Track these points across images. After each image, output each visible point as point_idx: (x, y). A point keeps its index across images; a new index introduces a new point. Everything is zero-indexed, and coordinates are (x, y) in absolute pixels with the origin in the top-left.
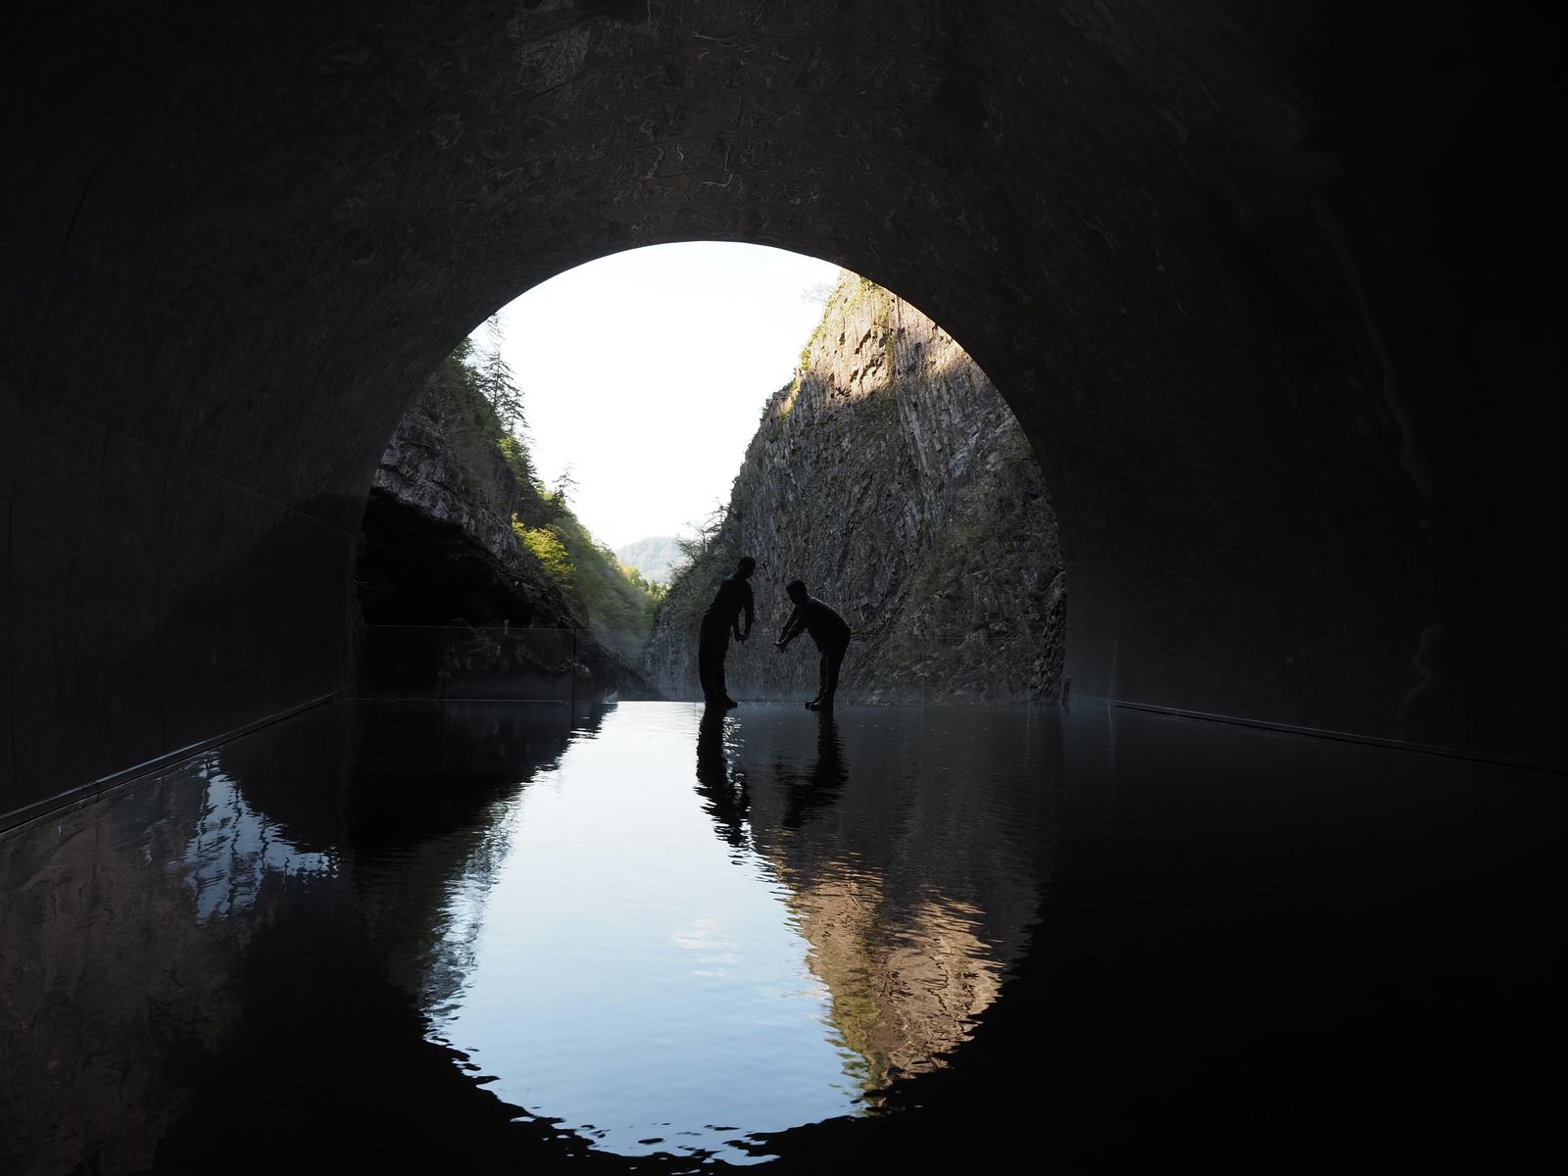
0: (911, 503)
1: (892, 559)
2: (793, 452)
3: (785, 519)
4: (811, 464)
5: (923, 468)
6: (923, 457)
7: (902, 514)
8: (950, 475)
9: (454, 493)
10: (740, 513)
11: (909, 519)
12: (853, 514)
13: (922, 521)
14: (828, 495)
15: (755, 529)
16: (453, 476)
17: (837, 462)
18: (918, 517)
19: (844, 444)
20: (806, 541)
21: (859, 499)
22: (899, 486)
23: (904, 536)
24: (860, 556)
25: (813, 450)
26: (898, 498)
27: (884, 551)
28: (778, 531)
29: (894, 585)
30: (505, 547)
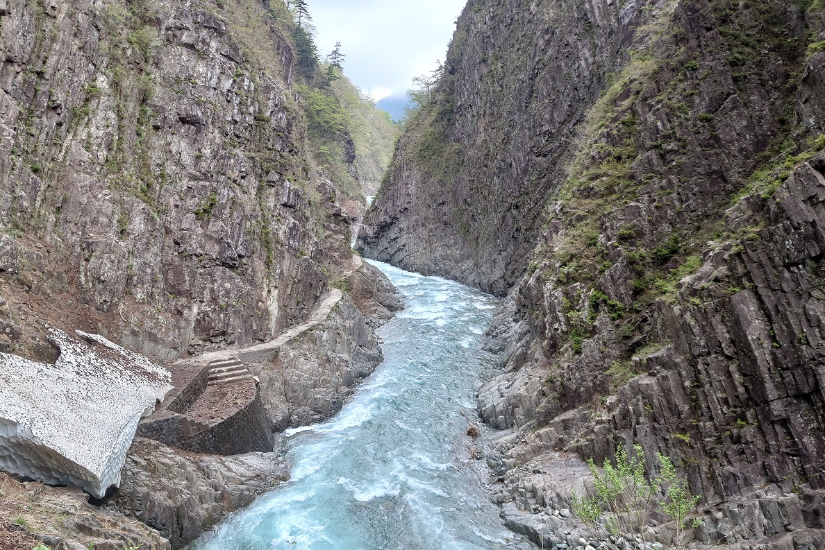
0: (586, 50)
1: (568, 95)
2: (492, 18)
3: (485, 71)
4: (506, 27)
5: (595, 20)
6: (596, 11)
7: (578, 58)
8: (620, 23)
9: (237, 63)
10: (453, 68)
11: (583, 62)
12: (538, 63)
13: (593, 63)
14: (518, 50)
15: (464, 79)
17: (526, 22)
18: (590, 60)
19: (532, 8)
20: (501, 86)
21: (543, 50)
22: (575, 37)
23: (579, 76)
24: (543, 94)
25: (508, 15)
26: (576, 47)
27: (562, 89)
28: (481, 79)
29: (569, 115)
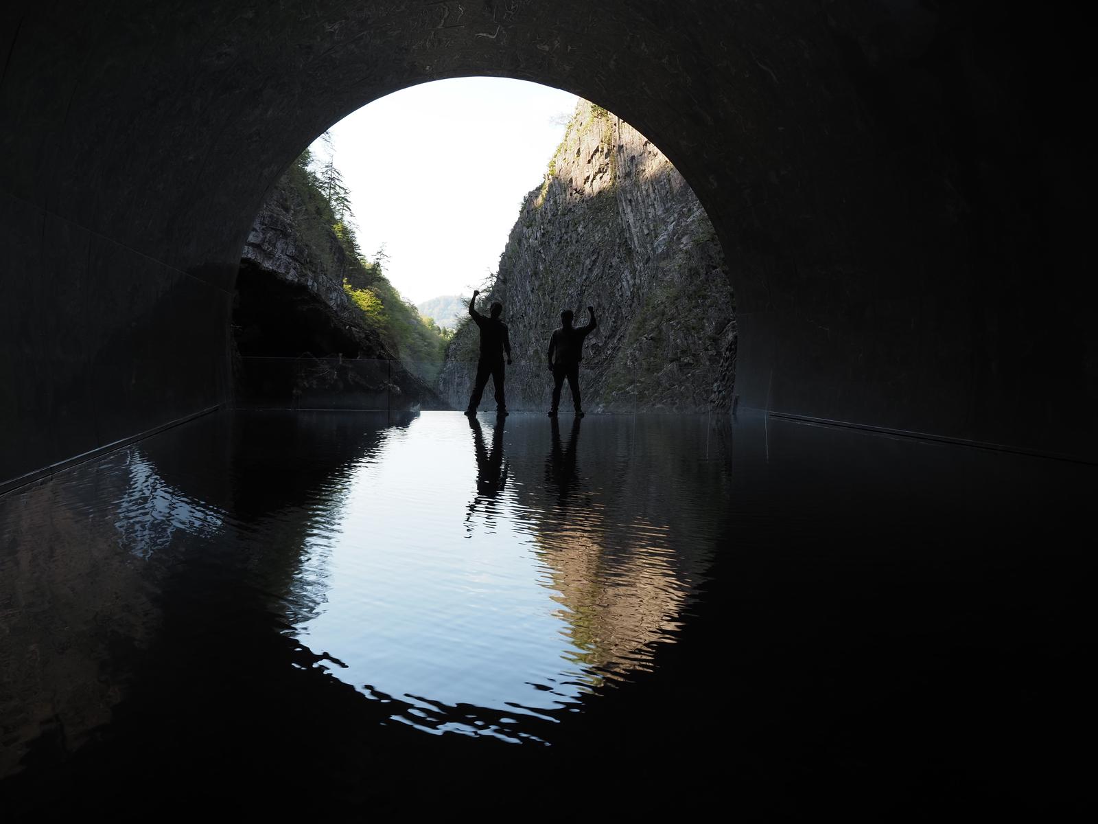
0: (626, 272)
1: (613, 312)
2: (543, 235)
3: (537, 283)
4: (556, 244)
5: (635, 247)
6: (636, 239)
7: (620, 280)
8: (655, 252)
9: (301, 263)
10: (505, 279)
11: (625, 284)
12: (585, 280)
13: (634, 285)
14: (568, 266)
15: (516, 290)
16: (301, 252)
17: (574, 242)
18: (631, 282)
19: (580, 229)
20: (552, 299)
21: (589, 269)
22: (618, 260)
23: (621, 296)
25: (557, 234)
26: (618, 269)
27: (607, 306)
28: (532, 291)
29: (614, 331)
30: (339, 303)
